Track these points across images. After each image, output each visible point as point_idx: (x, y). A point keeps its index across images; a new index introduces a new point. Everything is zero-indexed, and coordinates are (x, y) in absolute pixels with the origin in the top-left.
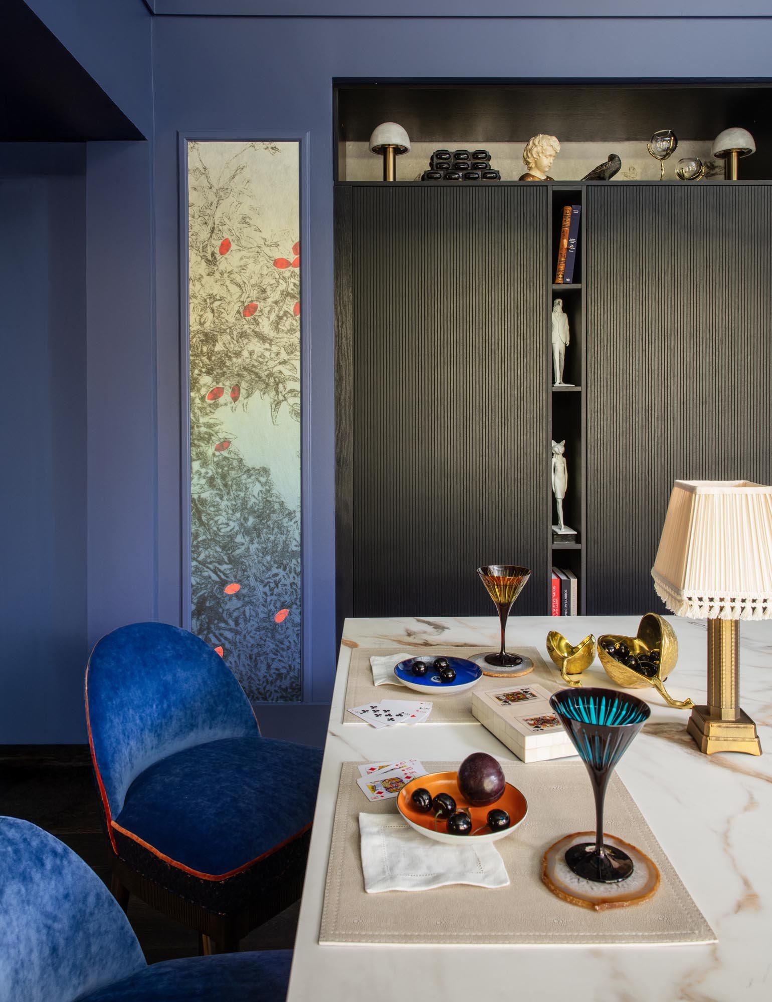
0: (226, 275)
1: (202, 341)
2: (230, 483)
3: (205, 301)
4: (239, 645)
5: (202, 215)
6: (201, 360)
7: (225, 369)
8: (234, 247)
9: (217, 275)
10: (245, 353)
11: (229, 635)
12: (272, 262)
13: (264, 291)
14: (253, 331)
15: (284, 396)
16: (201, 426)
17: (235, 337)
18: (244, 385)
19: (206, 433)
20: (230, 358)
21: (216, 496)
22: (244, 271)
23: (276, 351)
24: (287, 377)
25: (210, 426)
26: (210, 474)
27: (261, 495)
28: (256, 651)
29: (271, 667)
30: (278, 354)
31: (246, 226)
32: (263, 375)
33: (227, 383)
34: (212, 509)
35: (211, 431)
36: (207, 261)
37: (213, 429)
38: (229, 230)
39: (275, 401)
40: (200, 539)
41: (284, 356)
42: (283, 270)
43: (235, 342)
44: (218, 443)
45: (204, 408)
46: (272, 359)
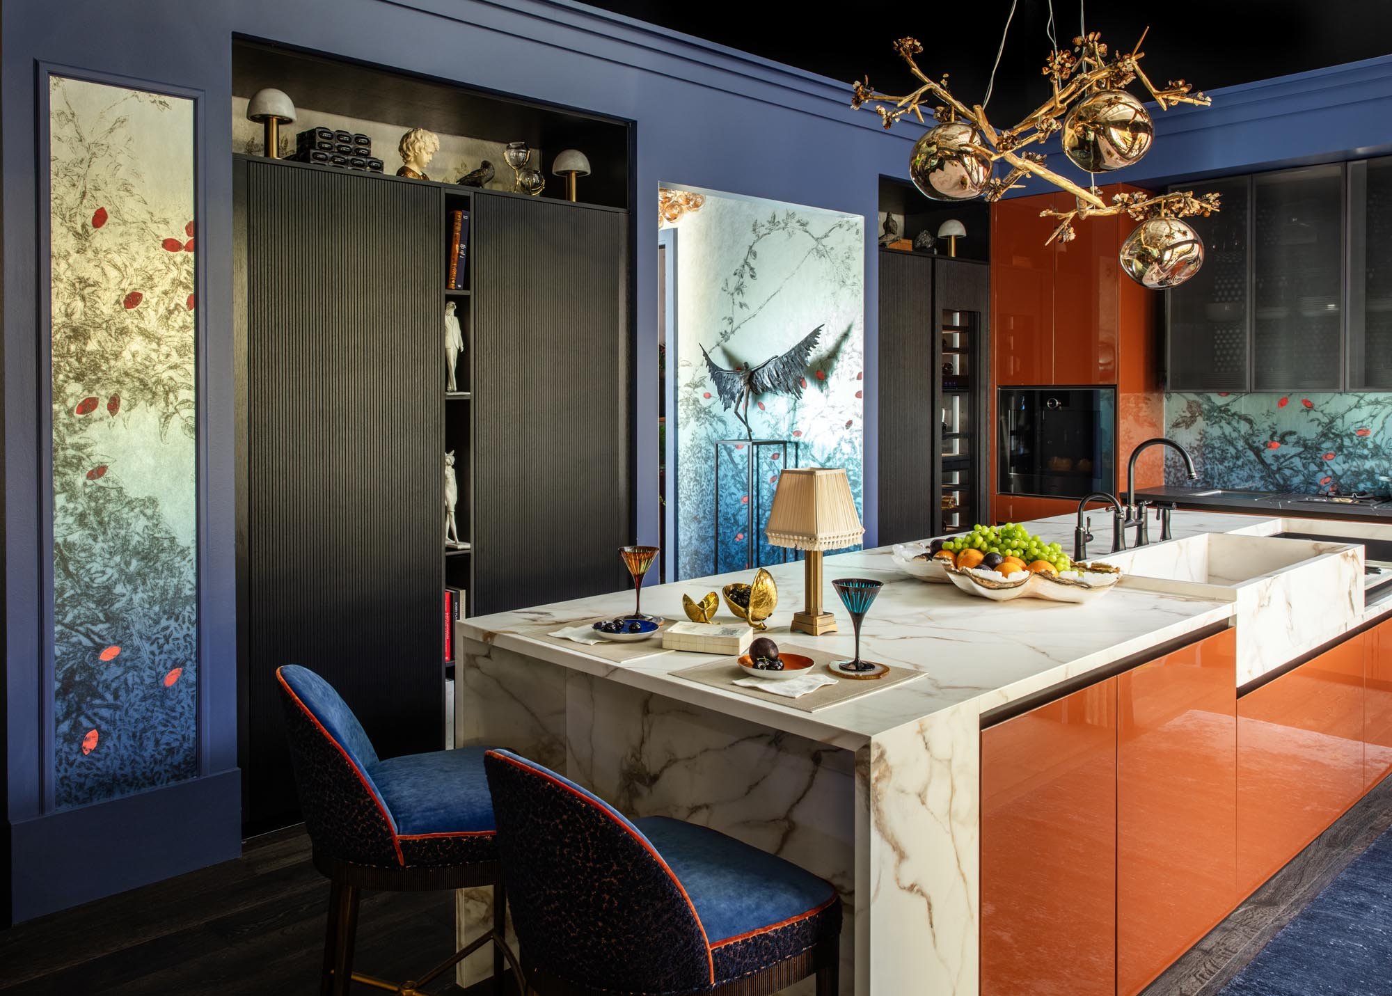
0: (101, 255)
1: (69, 337)
2: (106, 519)
3: (73, 285)
4: (119, 723)
5: (69, 174)
6: (67, 363)
7: (100, 374)
8: (111, 219)
9: (90, 254)
10: (126, 355)
11: (105, 713)
12: (161, 243)
13: (150, 278)
14: (137, 326)
15: (175, 408)
16: (67, 448)
17: (113, 334)
18: (125, 394)
19: (74, 457)
20: (107, 360)
21: (87, 538)
22: (125, 251)
23: (165, 352)
24: (179, 385)
25: (79, 447)
26: (80, 509)
27: (146, 531)
28: (141, 726)
29: (161, 742)
30: (168, 356)
31: (128, 194)
32: (150, 382)
33: (103, 392)
34: (83, 555)
35: (80, 454)
36: (76, 234)
37: (85, 451)
38: (106, 197)
39: (164, 413)
40: (67, 595)
41: (175, 358)
42: (175, 253)
43: (113, 340)
44: (90, 469)
45: (72, 425)
46: (160, 362)
